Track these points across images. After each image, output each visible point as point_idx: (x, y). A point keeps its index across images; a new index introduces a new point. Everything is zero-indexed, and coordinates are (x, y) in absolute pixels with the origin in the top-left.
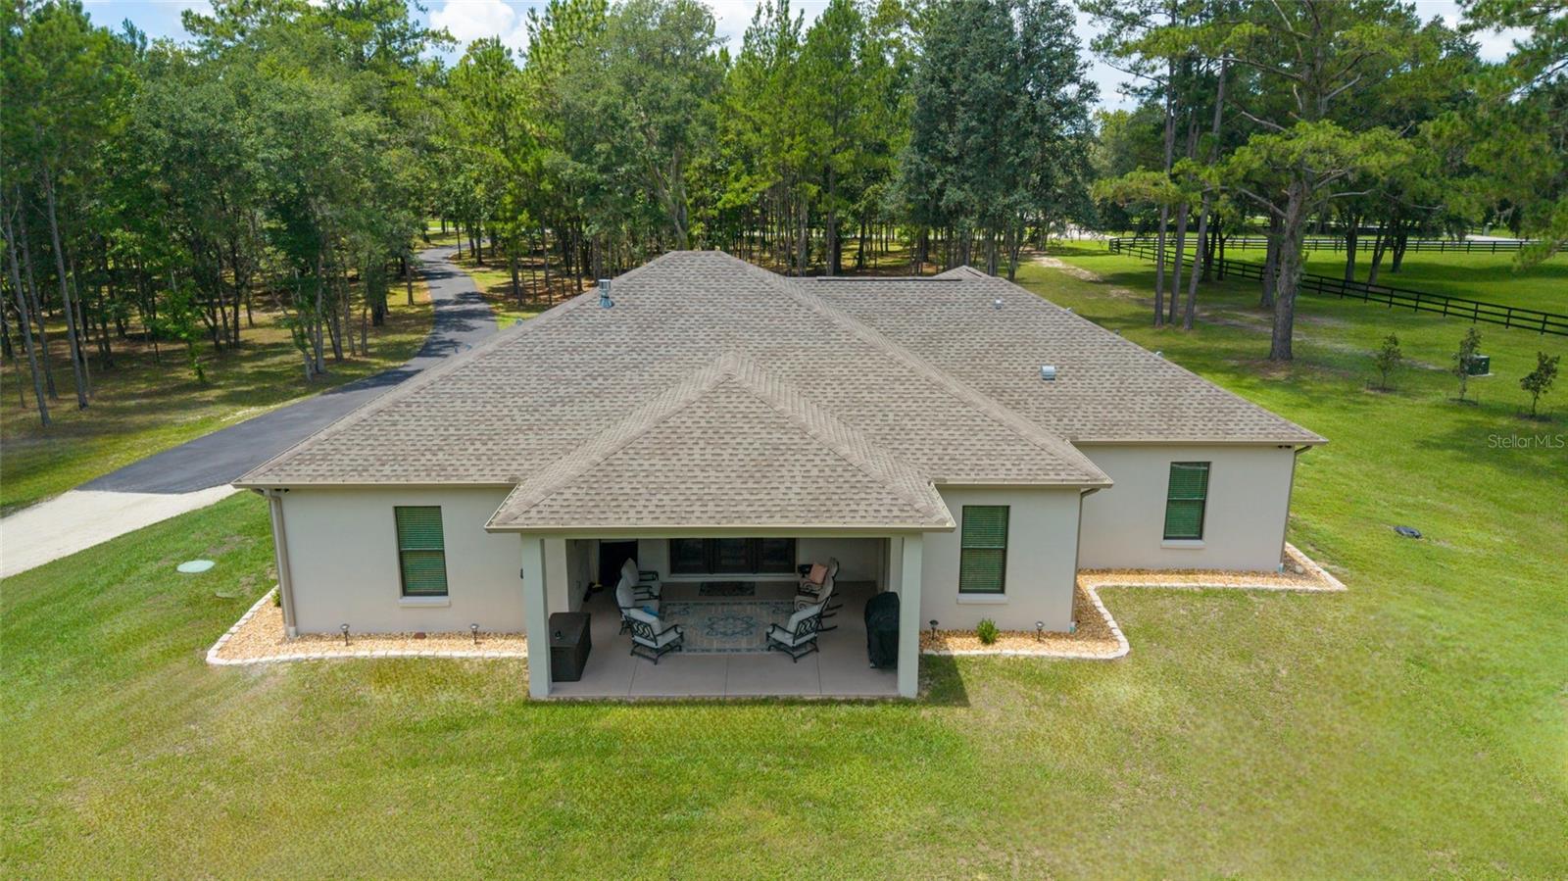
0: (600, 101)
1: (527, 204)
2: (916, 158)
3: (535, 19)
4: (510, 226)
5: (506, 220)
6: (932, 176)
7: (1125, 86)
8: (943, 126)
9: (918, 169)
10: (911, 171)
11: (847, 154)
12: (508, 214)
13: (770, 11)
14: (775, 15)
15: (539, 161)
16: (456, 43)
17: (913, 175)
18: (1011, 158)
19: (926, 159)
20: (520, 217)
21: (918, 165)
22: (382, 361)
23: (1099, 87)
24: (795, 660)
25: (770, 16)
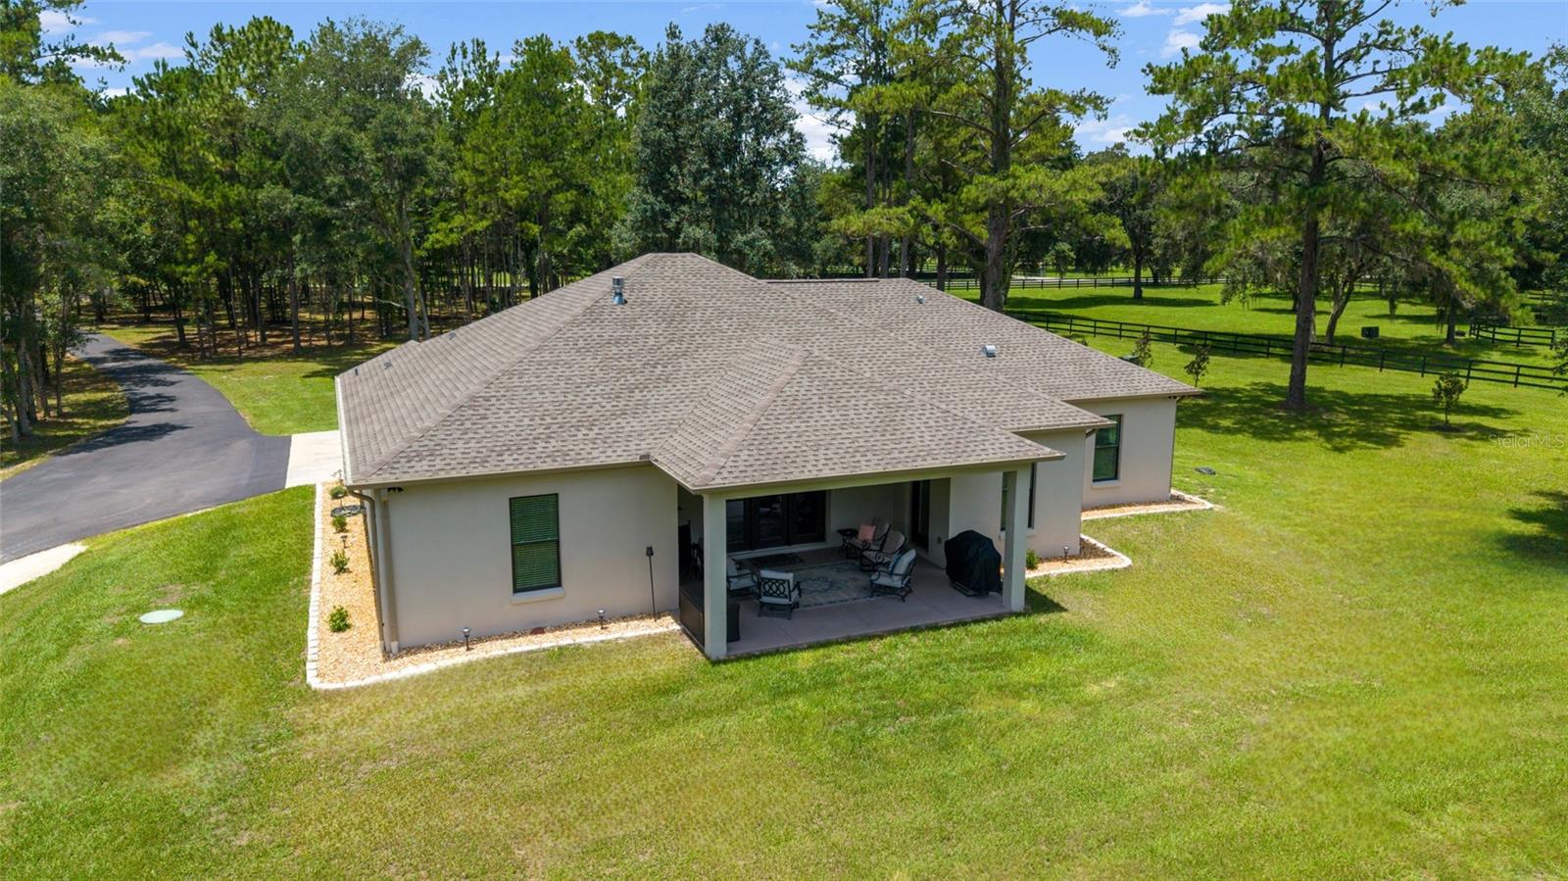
0: (328, 131)
1: (212, 245)
2: (650, 198)
3: (194, 45)
4: (194, 269)
5: (190, 263)
6: (667, 216)
7: (834, 136)
8: (674, 169)
9: (652, 208)
10: (646, 211)
11: (568, 194)
12: (190, 256)
13: (465, 53)
14: (470, 57)
15: (225, 197)
16: (125, 62)
17: (648, 214)
18: (746, 199)
19: (660, 199)
20: (206, 259)
21: (652, 204)
22: (92, 421)
23: (806, 137)
24: (903, 599)
25: (465, 57)
